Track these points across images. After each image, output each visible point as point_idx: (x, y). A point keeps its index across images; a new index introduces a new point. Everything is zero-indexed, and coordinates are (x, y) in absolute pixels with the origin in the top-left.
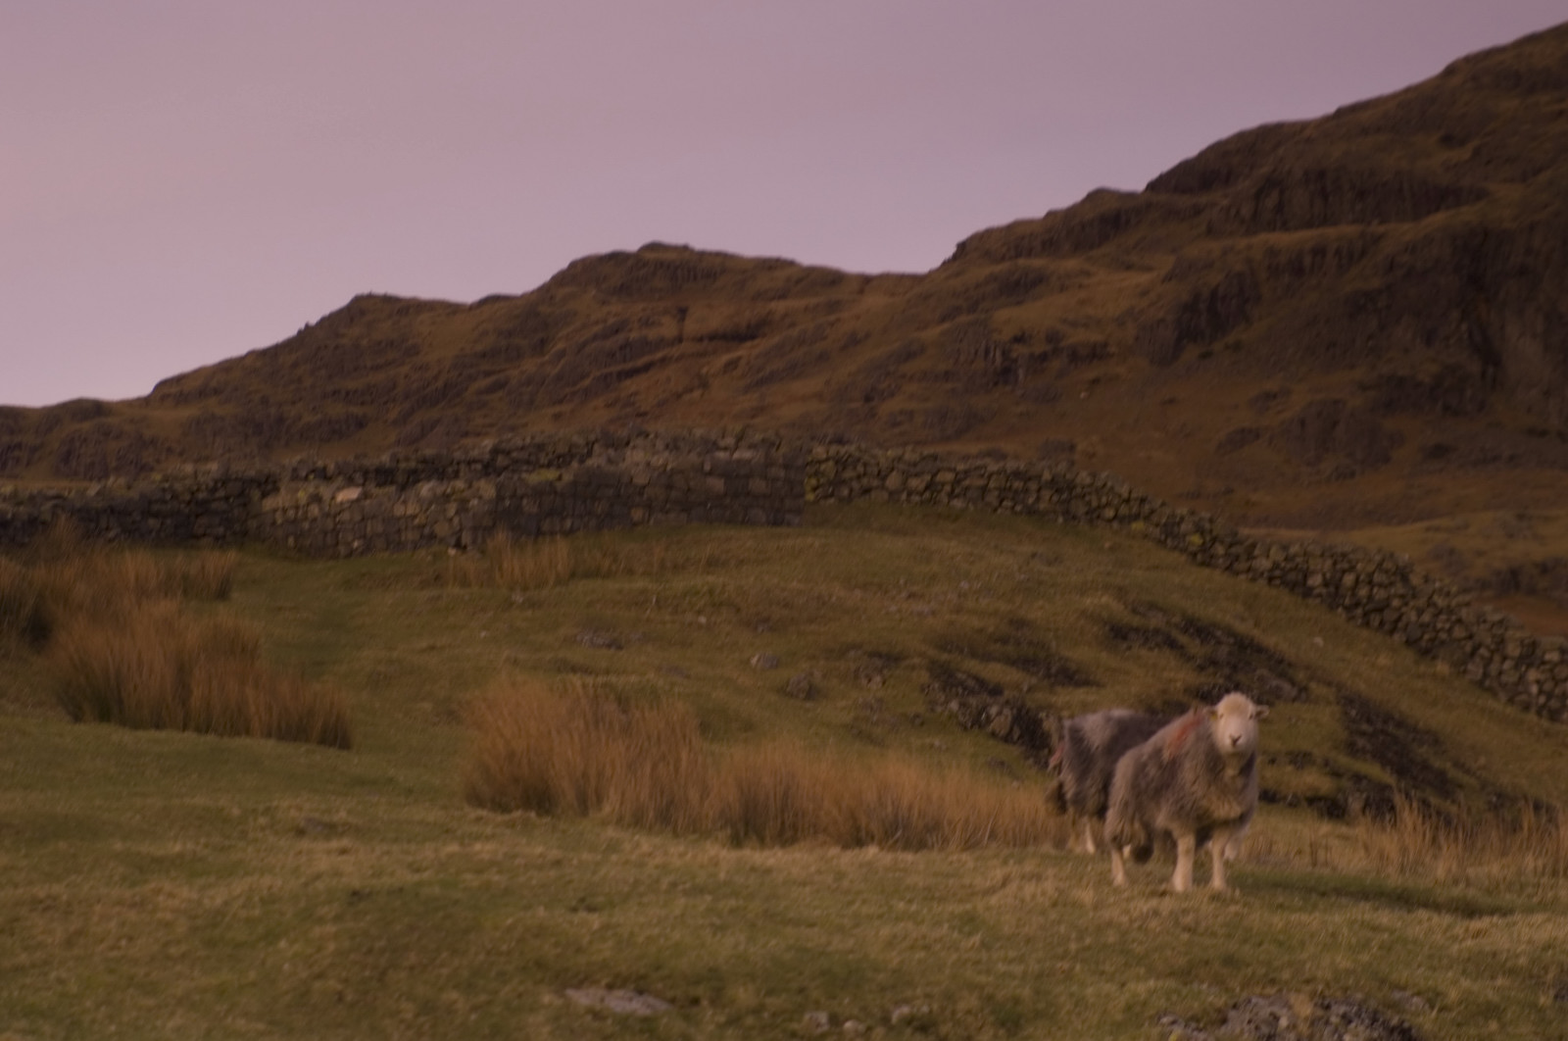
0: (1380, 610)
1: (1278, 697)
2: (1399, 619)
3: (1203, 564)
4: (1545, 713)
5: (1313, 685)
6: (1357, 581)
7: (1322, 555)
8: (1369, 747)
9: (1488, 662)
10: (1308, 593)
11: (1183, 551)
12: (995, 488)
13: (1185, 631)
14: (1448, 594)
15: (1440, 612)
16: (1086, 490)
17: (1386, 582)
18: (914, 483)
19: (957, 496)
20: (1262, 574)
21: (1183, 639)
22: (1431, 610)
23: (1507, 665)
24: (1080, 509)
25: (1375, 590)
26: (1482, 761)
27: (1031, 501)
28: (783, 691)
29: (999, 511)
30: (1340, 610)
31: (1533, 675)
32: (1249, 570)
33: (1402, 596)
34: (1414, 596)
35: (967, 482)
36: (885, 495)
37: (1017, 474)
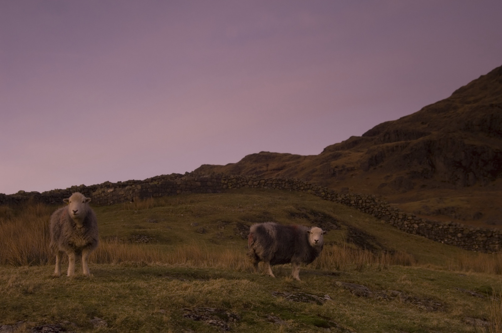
0: (368, 209)
1: (332, 229)
2: (373, 210)
3: (325, 199)
4: (409, 232)
5: (342, 226)
6: (362, 202)
7: (354, 196)
8: (353, 240)
9: (395, 220)
10: (351, 205)
11: (320, 196)
12: (275, 184)
13: (311, 214)
14: (384, 204)
15: (383, 209)
16: (297, 183)
17: (370, 202)
18: (255, 183)
19: (266, 186)
20: (339, 201)
21: (309, 215)
22: (381, 208)
23: (400, 220)
24: (295, 187)
25: (367, 204)
26: (386, 243)
27: (283, 186)
28: (196, 232)
29: (276, 189)
30: (359, 209)
31: (405, 223)
32: (336, 200)
33: (373, 205)
34: (376, 205)
35: (267, 183)
36: (248, 186)
37: (280, 180)
